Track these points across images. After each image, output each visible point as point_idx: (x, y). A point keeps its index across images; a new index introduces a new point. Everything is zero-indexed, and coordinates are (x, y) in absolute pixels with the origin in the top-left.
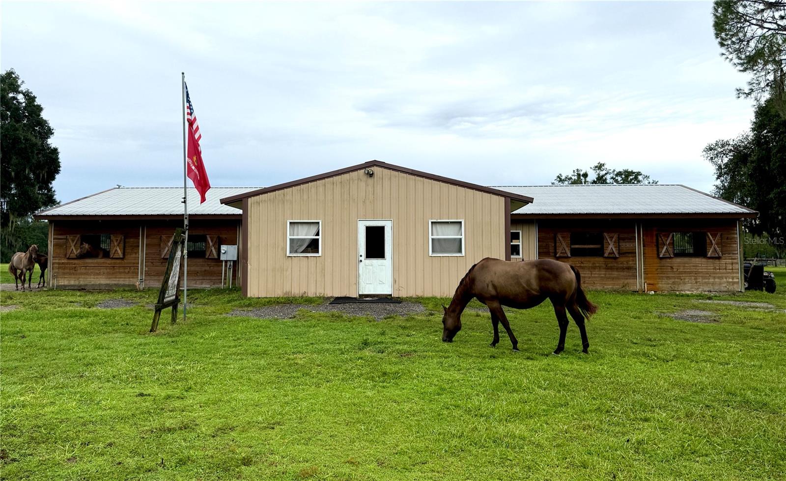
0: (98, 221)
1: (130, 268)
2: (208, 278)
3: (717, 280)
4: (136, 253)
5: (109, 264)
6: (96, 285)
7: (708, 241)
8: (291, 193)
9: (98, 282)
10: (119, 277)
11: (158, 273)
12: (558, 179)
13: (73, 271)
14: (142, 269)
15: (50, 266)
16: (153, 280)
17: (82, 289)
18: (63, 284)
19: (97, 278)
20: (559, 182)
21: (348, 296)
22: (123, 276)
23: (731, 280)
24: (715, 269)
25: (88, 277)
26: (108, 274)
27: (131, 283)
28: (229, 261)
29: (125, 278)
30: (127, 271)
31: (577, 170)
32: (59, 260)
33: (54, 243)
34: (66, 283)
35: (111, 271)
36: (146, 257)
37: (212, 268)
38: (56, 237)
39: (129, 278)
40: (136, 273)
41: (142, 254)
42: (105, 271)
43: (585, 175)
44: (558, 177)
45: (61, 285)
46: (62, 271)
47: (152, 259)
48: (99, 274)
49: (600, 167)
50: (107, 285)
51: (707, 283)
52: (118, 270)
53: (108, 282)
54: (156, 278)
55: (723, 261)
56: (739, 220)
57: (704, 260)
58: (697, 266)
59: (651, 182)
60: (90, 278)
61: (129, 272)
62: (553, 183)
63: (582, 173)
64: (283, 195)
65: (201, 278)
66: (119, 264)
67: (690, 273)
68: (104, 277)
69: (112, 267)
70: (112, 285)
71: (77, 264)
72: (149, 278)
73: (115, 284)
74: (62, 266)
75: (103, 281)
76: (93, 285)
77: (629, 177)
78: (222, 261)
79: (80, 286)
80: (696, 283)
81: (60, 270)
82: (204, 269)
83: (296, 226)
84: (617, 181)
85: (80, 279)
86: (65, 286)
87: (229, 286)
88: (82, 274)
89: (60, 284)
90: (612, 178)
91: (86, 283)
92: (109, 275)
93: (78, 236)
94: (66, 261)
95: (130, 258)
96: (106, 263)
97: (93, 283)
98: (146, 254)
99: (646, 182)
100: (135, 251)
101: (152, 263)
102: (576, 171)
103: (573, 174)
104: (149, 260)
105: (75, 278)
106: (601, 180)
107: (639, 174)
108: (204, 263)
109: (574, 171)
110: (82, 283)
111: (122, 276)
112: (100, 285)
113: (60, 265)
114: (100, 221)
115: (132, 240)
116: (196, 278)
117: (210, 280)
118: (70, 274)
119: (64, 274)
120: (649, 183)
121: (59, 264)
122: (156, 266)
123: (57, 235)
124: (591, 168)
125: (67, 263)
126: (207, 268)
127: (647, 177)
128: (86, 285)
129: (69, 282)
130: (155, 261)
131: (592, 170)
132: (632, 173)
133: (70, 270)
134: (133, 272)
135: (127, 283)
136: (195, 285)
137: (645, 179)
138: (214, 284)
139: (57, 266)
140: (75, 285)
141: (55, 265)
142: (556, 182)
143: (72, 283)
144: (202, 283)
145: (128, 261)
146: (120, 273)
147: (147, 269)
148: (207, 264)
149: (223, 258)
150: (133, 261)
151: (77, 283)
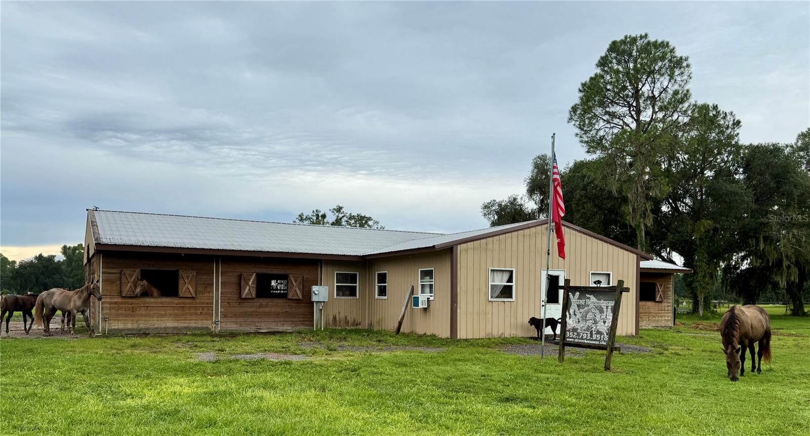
0: (181, 254)
1: (203, 309)
2: (289, 319)
3: (660, 318)
4: (209, 292)
5: (176, 304)
6: (161, 328)
7: (657, 289)
8: (492, 241)
9: (163, 325)
10: (189, 318)
11: (235, 315)
12: (300, 218)
13: (132, 313)
14: (217, 310)
15: (99, 307)
16: (230, 322)
17: (144, 334)
18: (116, 327)
19: (162, 320)
20: (300, 221)
21: (533, 336)
22: (194, 318)
23: (667, 318)
24: (659, 310)
25: (149, 319)
26: (176, 315)
27: (205, 326)
28: (320, 302)
29: (196, 320)
30: (199, 312)
31: (317, 211)
32: (111, 298)
33: (103, 278)
34: (121, 326)
35: (180, 312)
36: (221, 297)
37: (293, 309)
38: (106, 270)
39: (202, 320)
40: (209, 315)
41: (217, 293)
42: (172, 312)
43: (324, 216)
44: (300, 216)
45: (115, 329)
46: (116, 312)
47: (228, 299)
48: (162, 316)
49: (339, 209)
50: (175, 328)
51: (654, 321)
52: (188, 312)
53: (175, 324)
54: (234, 319)
55: (663, 304)
56: (673, 274)
57: (653, 303)
58: (650, 308)
59: (379, 227)
60: (153, 321)
61: (201, 313)
62: (294, 222)
63: (320, 214)
64: (485, 244)
65: (282, 319)
66: (189, 303)
67: (646, 313)
68: (170, 319)
69: (181, 308)
70: (181, 328)
71: (135, 304)
72: (225, 319)
73: (185, 327)
74: (115, 306)
75: (170, 324)
76: (156, 328)
77: (362, 221)
78: (313, 302)
79: (140, 330)
80: (649, 320)
81: (113, 311)
82: (284, 310)
83: (495, 273)
84: (350, 224)
85: (139, 322)
86: (120, 330)
87: (321, 328)
88: (142, 315)
89: (113, 327)
90: (347, 221)
91: (147, 326)
92: (176, 317)
93: (138, 271)
94: (120, 300)
95: (202, 299)
96: (173, 303)
97: (156, 326)
98: (221, 294)
99: (375, 227)
100: (209, 290)
101: (228, 303)
102: (315, 211)
103: (312, 214)
104: (225, 299)
105: (132, 320)
106: (338, 223)
107: (370, 219)
108: (285, 304)
109: (313, 211)
110: (142, 326)
111: (192, 318)
112: (165, 328)
113: (112, 305)
114: (183, 255)
115: (205, 277)
116: (277, 320)
117: (291, 321)
118: (126, 316)
119: (118, 315)
120: (378, 228)
121: (111, 303)
122: (233, 307)
123: (107, 268)
124: (330, 210)
125: (122, 303)
126: (288, 310)
127: (377, 222)
128: (148, 329)
129: (125, 325)
130: (231, 301)
131: (331, 212)
132: (365, 217)
133: (126, 310)
134: (206, 314)
135: (200, 326)
136: (276, 327)
137: (375, 224)
138: (296, 326)
139: (108, 306)
140: (133, 329)
141: (105, 305)
142: (297, 221)
143: (129, 326)
144: (283, 325)
145: (200, 301)
146: (191, 314)
147: (222, 310)
148: (289, 305)
149: (314, 298)
150: (206, 301)
151: (135, 326)
